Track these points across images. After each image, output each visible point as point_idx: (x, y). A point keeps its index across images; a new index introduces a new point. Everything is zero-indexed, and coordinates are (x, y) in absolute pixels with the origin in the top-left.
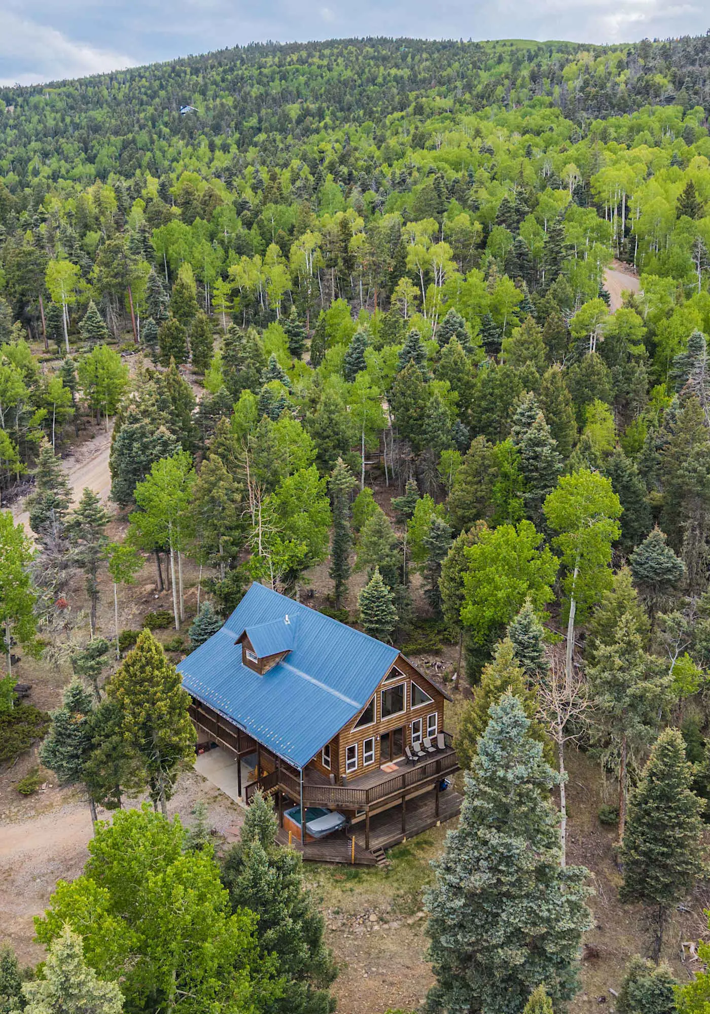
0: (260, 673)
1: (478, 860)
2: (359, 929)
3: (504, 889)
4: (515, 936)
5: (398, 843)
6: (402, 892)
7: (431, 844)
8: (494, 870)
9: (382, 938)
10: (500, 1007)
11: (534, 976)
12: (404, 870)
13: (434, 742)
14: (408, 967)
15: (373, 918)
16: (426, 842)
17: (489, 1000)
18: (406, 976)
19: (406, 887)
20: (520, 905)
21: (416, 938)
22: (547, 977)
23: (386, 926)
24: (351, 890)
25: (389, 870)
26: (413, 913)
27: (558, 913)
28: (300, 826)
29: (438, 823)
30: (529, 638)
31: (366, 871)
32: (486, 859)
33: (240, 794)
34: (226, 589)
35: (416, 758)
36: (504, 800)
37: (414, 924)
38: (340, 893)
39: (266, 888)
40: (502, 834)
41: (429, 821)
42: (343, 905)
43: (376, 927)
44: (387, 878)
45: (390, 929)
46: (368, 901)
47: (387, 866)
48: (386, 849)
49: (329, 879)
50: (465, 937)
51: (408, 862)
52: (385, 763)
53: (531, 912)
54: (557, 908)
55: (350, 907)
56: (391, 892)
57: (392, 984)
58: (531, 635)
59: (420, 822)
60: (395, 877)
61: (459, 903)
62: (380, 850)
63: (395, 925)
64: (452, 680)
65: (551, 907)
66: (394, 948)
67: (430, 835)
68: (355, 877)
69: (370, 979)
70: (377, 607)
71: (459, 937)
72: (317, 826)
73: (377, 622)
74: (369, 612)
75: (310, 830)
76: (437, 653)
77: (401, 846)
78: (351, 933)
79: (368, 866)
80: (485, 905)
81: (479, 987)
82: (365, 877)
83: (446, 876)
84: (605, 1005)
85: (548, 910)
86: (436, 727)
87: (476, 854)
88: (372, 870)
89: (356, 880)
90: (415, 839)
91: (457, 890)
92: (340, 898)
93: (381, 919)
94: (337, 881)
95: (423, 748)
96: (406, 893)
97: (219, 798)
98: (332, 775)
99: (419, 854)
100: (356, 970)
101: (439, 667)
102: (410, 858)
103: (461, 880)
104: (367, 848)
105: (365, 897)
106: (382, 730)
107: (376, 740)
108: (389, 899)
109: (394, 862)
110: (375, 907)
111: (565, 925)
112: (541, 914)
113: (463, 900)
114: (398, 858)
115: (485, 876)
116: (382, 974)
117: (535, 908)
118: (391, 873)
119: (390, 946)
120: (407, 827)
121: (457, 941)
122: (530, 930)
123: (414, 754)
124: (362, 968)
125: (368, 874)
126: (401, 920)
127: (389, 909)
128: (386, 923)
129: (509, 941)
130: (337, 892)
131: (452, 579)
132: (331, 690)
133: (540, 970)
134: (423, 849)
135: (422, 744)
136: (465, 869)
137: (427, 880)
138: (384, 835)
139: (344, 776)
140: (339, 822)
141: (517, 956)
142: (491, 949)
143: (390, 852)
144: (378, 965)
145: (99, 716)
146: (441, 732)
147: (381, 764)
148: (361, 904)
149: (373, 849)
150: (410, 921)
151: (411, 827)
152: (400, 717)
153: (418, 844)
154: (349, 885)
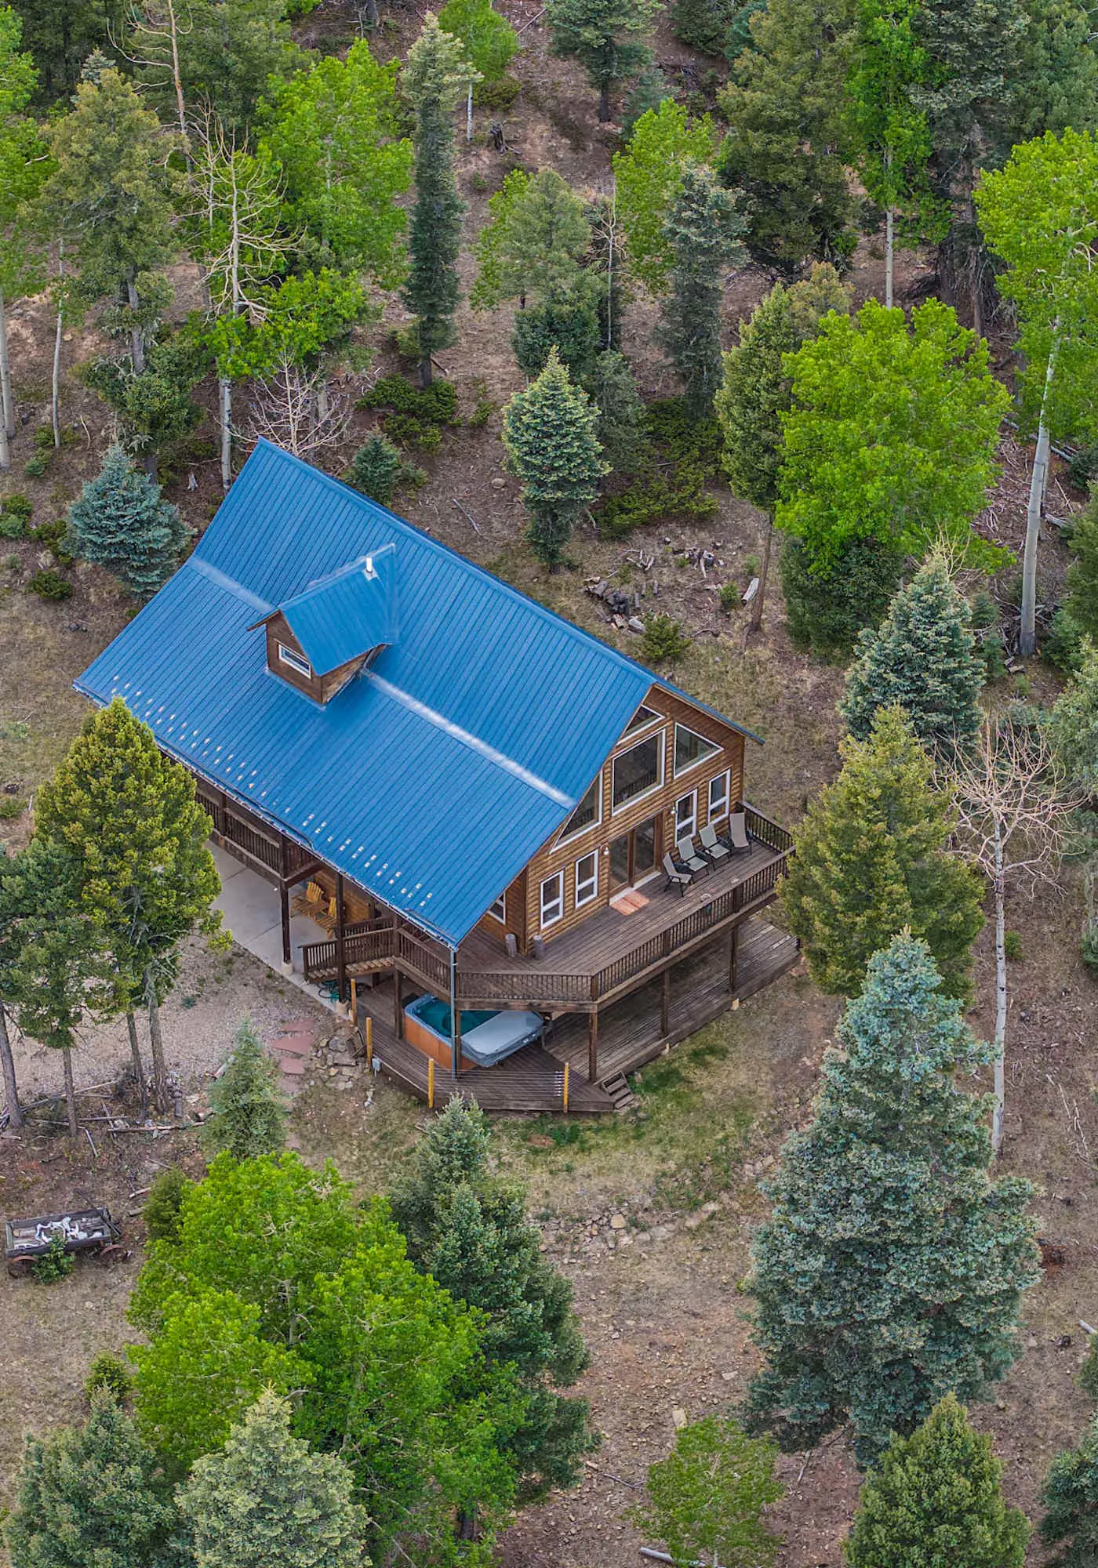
0: (320, 700)
1: (849, 1192)
2: (593, 1247)
3: (893, 1237)
4: (909, 1307)
5: (655, 1056)
6: (672, 1165)
7: (723, 1053)
8: (874, 1208)
9: (641, 1260)
10: (882, 1405)
11: (939, 1359)
12: (672, 1116)
13: (723, 834)
14: (695, 1315)
15: (618, 1221)
16: (712, 1051)
17: (863, 1397)
18: (694, 1331)
19: (678, 1153)
20: (918, 1258)
21: (707, 1255)
22: (960, 1361)
23: (645, 1237)
24: (569, 1169)
25: (640, 1120)
26: (695, 1206)
27: (981, 1267)
28: (448, 1043)
29: (736, 1005)
30: (938, 634)
31: (591, 1123)
32: (860, 1192)
33: (287, 957)
34: (157, 402)
35: (686, 878)
36: (894, 1106)
37: (699, 1227)
38: (546, 1176)
39: (484, 1259)
40: (889, 1157)
41: (717, 1003)
42: (554, 1200)
43: (626, 1240)
44: (638, 1137)
45: (652, 1241)
46: (604, 1190)
47: (635, 1111)
48: (629, 1074)
49: (518, 1147)
50: (823, 1307)
51: (678, 1097)
52: (618, 891)
53: (936, 1268)
54: (981, 1259)
55: (569, 1204)
56: (649, 1168)
57: (668, 1349)
58: (942, 626)
59: (696, 1006)
60: (655, 1135)
61: (816, 1263)
62: (619, 1077)
63: (662, 1232)
64: (744, 603)
65: (970, 1258)
66: (664, 1279)
67: (719, 1033)
68: (571, 1141)
69: (625, 1342)
70: (557, 447)
71: (813, 1308)
72: (485, 1043)
73: (558, 485)
74: (538, 461)
75: (473, 1052)
76: (703, 520)
77: (659, 1062)
78: (575, 1255)
79: (597, 1115)
80: (858, 1257)
81: (845, 1377)
82: (592, 1138)
83: (791, 1219)
84: (1070, 1351)
85: (965, 1264)
86: (726, 798)
87: (844, 1184)
88: (606, 1121)
89: (576, 1146)
90: (688, 1046)
91: (812, 1242)
92: (547, 1187)
93: (634, 1223)
94: (536, 1152)
95: (701, 853)
96: (679, 1168)
97: (238, 964)
98: (510, 938)
99: (699, 1077)
100: (595, 1326)
101: (709, 564)
102: (680, 1088)
103: (818, 1223)
104: (592, 1077)
105: (597, 1182)
106: (613, 834)
107: (601, 854)
108: (649, 1183)
109: (649, 1100)
110: (621, 1202)
111: (990, 1286)
112: (953, 1272)
113: (823, 1258)
114: (655, 1090)
115: (859, 1221)
116: (647, 1331)
117: (943, 1261)
118: (646, 1127)
119: (657, 1274)
120: (672, 1021)
121: (809, 1315)
122: (934, 1295)
123: (683, 868)
124: (606, 1321)
125: (597, 1131)
126: (673, 1221)
127: (648, 1202)
128: (644, 1230)
129: (898, 1312)
130: (540, 1175)
131: (750, 404)
132: (499, 757)
133: (950, 1350)
134: (706, 1065)
135: (697, 840)
136: (823, 1204)
137: (720, 1136)
138: (624, 1043)
139: (536, 938)
140: (529, 1030)
141: (913, 1337)
142: (866, 1325)
143: (638, 1077)
144: (637, 1315)
145: (32, 877)
146: (738, 808)
147: (610, 896)
148: (592, 1198)
149: (604, 1079)
150: (692, 1223)
151: (679, 1020)
152: (652, 800)
153: (696, 1056)
154: (562, 1159)
